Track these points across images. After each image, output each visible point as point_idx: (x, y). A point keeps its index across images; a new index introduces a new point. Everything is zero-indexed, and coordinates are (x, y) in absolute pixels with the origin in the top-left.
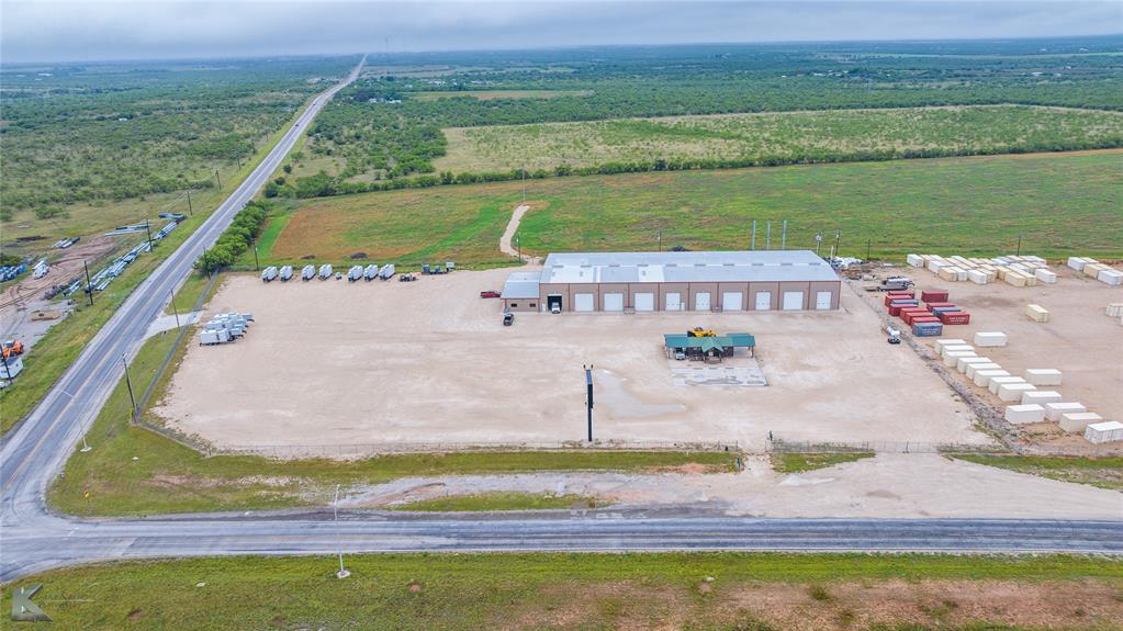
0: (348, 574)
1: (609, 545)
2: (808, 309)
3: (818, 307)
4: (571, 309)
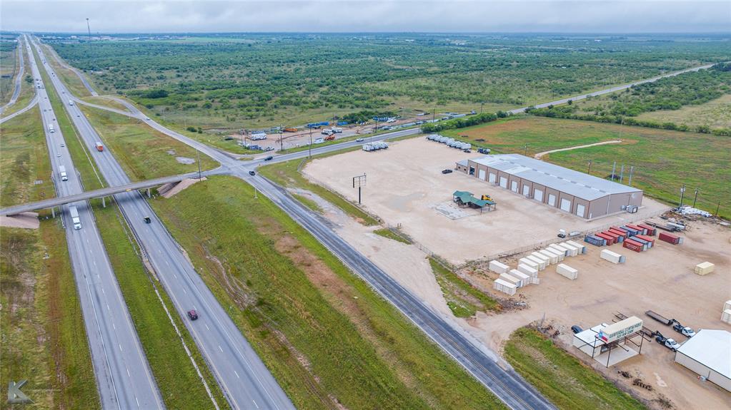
0: (257, 198)
2: (572, 213)
3: (578, 214)
4: (477, 176)
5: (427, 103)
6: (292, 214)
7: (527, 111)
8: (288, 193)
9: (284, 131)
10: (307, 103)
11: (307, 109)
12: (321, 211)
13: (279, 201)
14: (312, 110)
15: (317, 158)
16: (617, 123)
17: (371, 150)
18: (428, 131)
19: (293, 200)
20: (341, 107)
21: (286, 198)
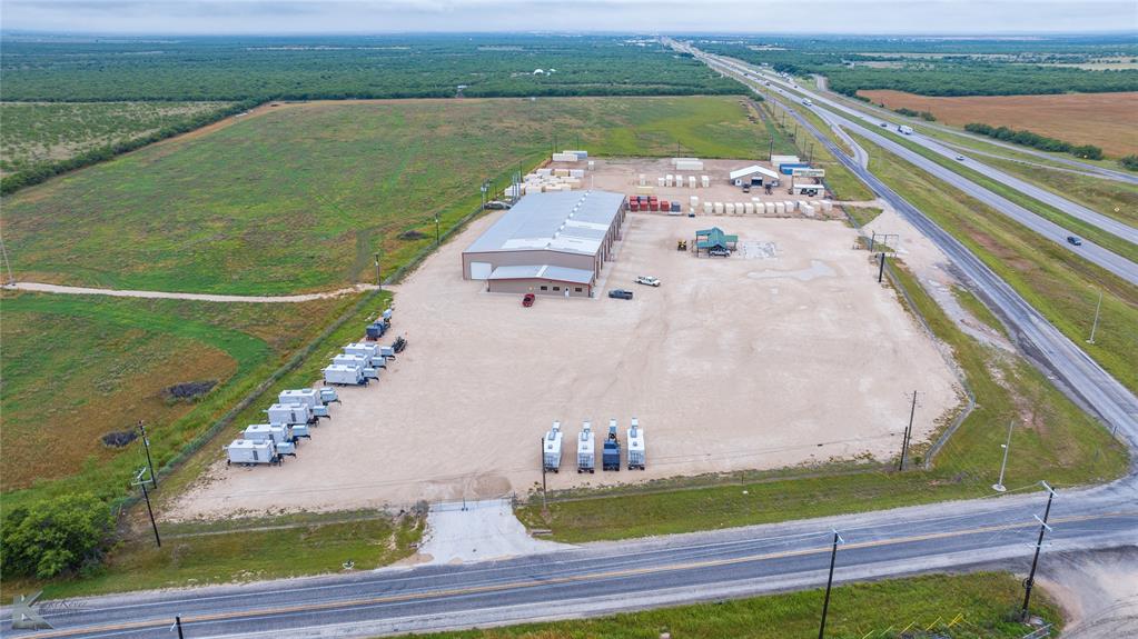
12: (954, 289)
13: (1033, 317)
19: (1004, 316)
21: (1018, 323)
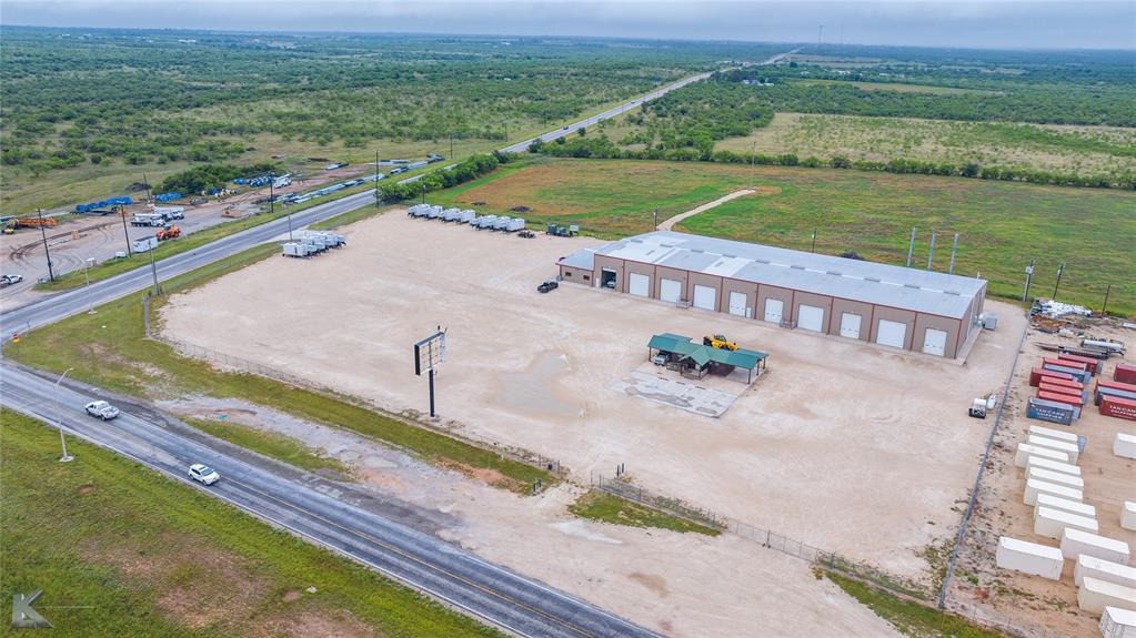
0: (71, 458)
1: (279, 516)
2: (911, 349)
3: (926, 349)
4: (625, 289)
5: (322, 144)
6: (252, 503)
7: (533, 149)
8: (173, 421)
9: (18, 227)
10: (37, 157)
11: (46, 170)
14: (62, 172)
15: (178, 290)
16: (702, 160)
17: (309, 255)
18: (392, 198)
20: (134, 161)
21: (180, 438)
